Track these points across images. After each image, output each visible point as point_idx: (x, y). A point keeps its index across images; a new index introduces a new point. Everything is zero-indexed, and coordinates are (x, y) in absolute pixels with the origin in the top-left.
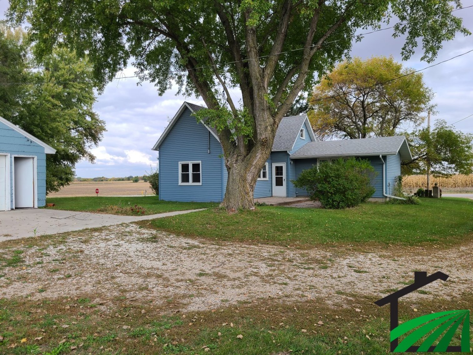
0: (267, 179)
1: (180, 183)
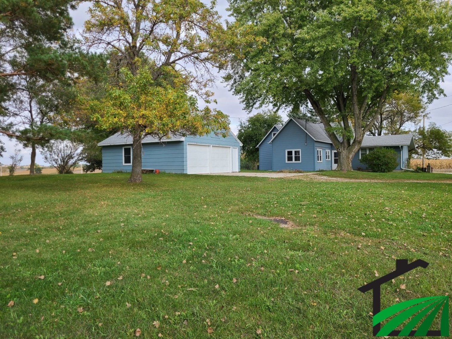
0: (330, 159)
1: (287, 162)
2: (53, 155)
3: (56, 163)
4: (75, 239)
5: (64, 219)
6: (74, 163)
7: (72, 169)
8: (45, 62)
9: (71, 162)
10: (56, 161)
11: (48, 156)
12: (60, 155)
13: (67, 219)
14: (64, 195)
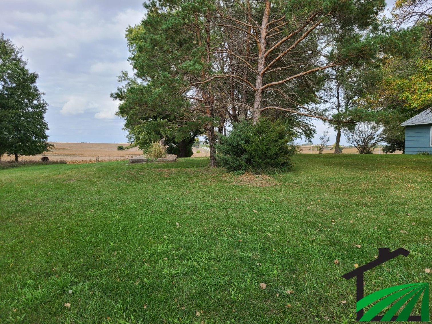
2: (355, 136)
3: (357, 143)
4: (384, 218)
5: (371, 197)
6: (374, 144)
7: (372, 149)
8: (358, 49)
9: (371, 143)
10: (357, 141)
11: (351, 137)
12: (361, 136)
13: (374, 198)
14: (368, 174)
